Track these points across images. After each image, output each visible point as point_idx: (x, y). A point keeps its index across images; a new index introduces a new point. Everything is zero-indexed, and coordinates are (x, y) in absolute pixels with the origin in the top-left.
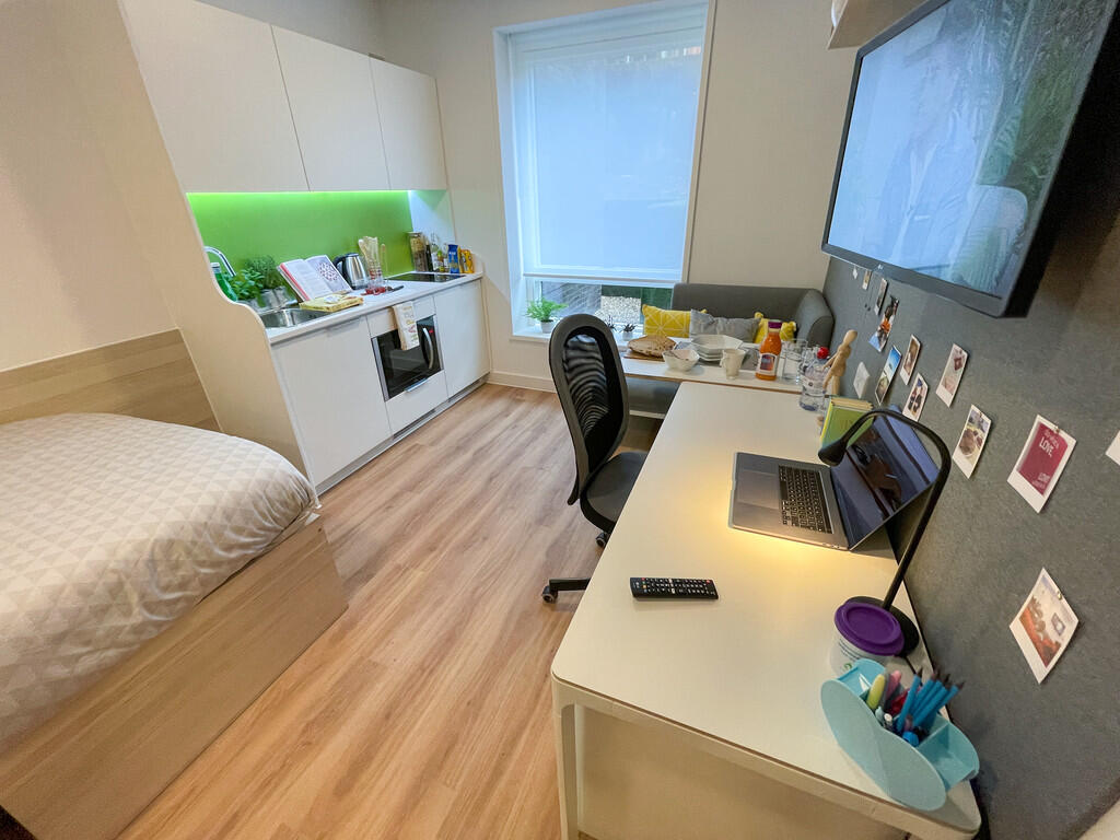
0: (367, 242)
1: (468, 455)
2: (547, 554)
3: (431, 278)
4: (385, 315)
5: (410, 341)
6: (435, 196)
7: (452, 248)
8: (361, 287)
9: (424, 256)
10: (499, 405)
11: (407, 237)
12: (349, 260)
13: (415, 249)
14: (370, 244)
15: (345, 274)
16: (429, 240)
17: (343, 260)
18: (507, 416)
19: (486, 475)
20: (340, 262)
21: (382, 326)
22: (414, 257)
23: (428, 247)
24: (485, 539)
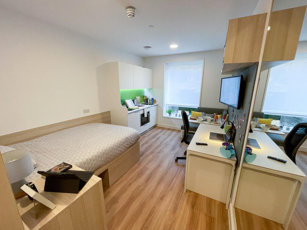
0: (138, 97)
1: (155, 139)
2: (175, 155)
3: (147, 104)
4: (143, 111)
5: (146, 116)
6: (150, 90)
7: (152, 99)
8: (137, 105)
9: (147, 100)
10: (160, 130)
11: (143, 97)
12: (135, 100)
13: (145, 99)
14: (138, 98)
15: (134, 102)
16: (148, 97)
17: (134, 100)
18: (162, 132)
19: (160, 142)
20: (133, 101)
21: (142, 112)
22: (144, 100)
23: (147, 98)
24: (162, 152)
